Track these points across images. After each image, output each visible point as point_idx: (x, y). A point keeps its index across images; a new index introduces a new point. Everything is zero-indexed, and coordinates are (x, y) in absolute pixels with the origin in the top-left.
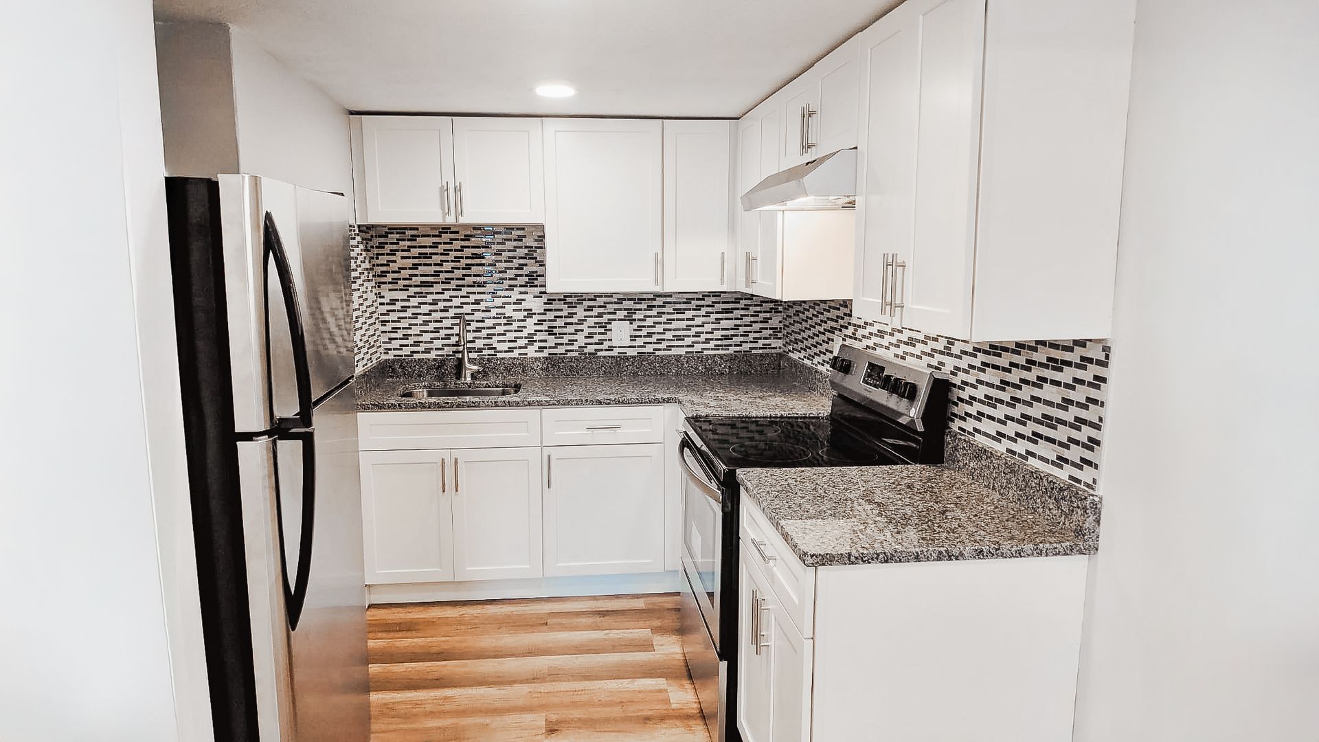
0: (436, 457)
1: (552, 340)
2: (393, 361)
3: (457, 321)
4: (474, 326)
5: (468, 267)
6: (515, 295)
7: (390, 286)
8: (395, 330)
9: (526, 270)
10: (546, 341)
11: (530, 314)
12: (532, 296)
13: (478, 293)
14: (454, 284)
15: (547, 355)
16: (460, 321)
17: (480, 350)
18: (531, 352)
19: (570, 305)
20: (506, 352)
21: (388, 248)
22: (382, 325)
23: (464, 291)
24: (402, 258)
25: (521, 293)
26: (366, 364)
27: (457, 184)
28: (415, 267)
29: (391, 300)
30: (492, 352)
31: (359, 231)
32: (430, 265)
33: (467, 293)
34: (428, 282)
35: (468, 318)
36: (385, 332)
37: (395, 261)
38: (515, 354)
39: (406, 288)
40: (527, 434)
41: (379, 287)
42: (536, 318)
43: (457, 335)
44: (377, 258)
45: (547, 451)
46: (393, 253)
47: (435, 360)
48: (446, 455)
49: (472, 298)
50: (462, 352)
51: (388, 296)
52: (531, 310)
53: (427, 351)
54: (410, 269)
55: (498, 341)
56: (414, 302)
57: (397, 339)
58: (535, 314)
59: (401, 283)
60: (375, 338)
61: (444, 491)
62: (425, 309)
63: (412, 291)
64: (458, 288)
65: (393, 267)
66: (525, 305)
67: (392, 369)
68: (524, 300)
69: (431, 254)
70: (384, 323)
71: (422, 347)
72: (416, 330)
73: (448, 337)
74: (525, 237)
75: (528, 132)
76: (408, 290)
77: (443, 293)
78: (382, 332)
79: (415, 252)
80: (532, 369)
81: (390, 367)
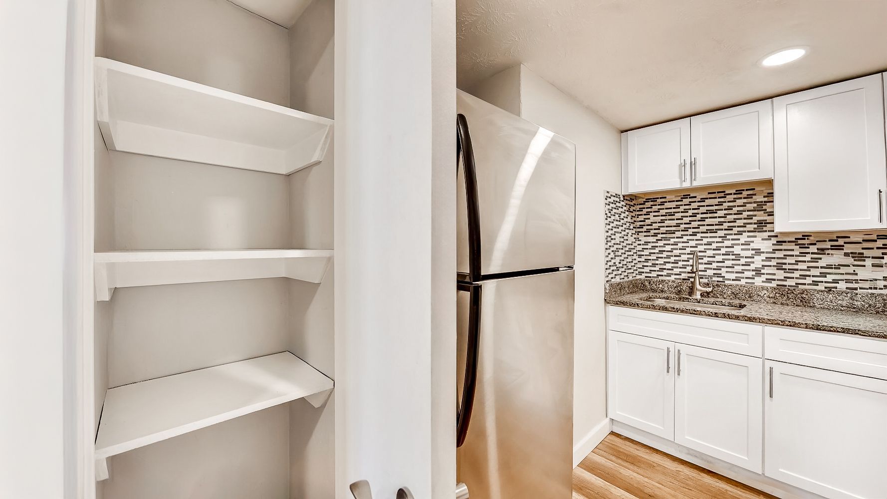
0: (664, 345)
1: (780, 274)
2: (644, 280)
3: (691, 256)
4: (706, 260)
5: (703, 220)
6: (744, 238)
7: (645, 234)
8: (647, 261)
9: (755, 219)
10: (775, 274)
11: (758, 252)
12: (760, 239)
13: (710, 237)
14: (690, 231)
15: (775, 286)
16: (694, 256)
17: (711, 277)
18: (759, 281)
19: (802, 246)
20: (733, 280)
21: (645, 211)
22: (638, 257)
23: (699, 236)
24: (654, 216)
25: (748, 237)
26: (623, 279)
27: (693, 160)
28: (662, 221)
29: (645, 242)
30: (721, 279)
31: (624, 199)
32: (674, 220)
33: (701, 237)
34: (672, 231)
35: (700, 254)
36: (641, 262)
37: (649, 219)
38: (743, 282)
39: (655, 235)
40: (747, 345)
41: (638, 234)
42: (763, 256)
43: (691, 265)
44: (638, 217)
45: (768, 364)
46: (648, 213)
47: (673, 282)
48: (671, 346)
49: (705, 241)
50: (694, 278)
51: (644, 239)
52: (760, 249)
53: (669, 275)
54: (659, 222)
55: (727, 272)
56: (661, 243)
57: (648, 266)
58: (763, 252)
59: (652, 232)
60: (633, 264)
61: (668, 372)
62: (668, 248)
63: (659, 236)
64: (694, 234)
65: (648, 222)
66: (752, 246)
67: (644, 285)
68: (753, 242)
69: (674, 212)
70: (640, 256)
71: (665, 273)
72: (661, 261)
73: (684, 267)
74: (755, 195)
75: (758, 111)
76: (657, 236)
77: (682, 238)
78: (639, 262)
79: (663, 212)
80: (759, 295)
81: (642, 283)
